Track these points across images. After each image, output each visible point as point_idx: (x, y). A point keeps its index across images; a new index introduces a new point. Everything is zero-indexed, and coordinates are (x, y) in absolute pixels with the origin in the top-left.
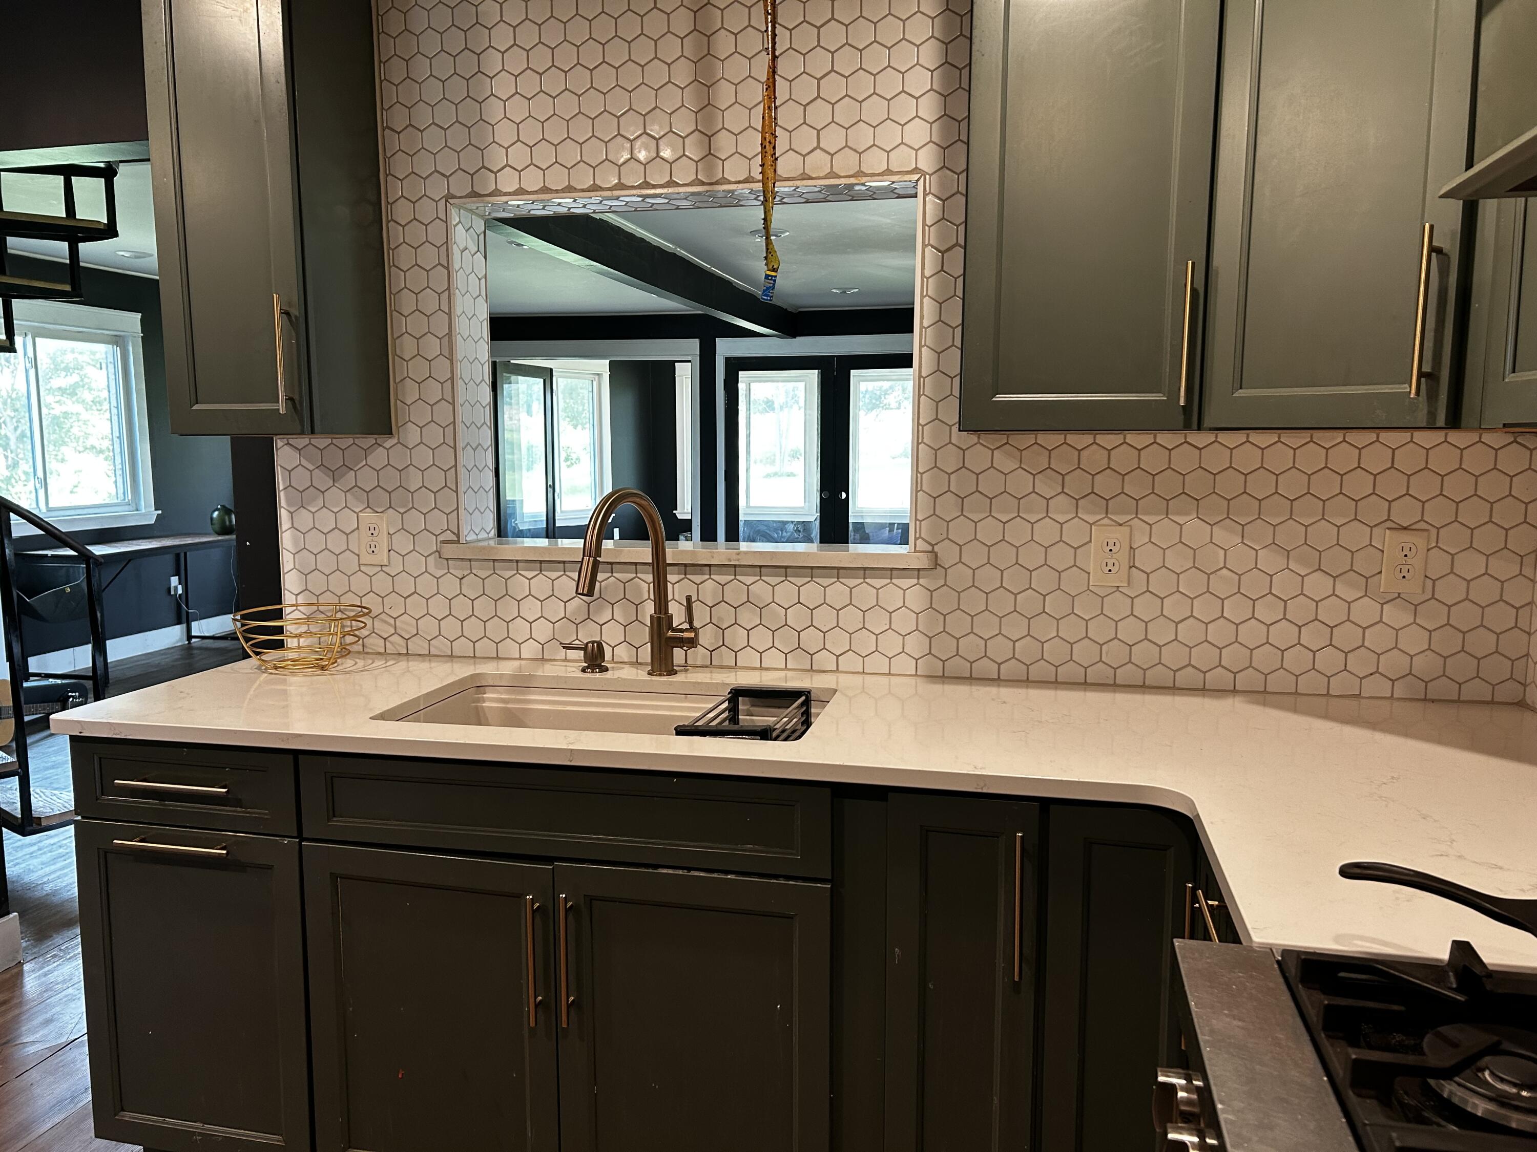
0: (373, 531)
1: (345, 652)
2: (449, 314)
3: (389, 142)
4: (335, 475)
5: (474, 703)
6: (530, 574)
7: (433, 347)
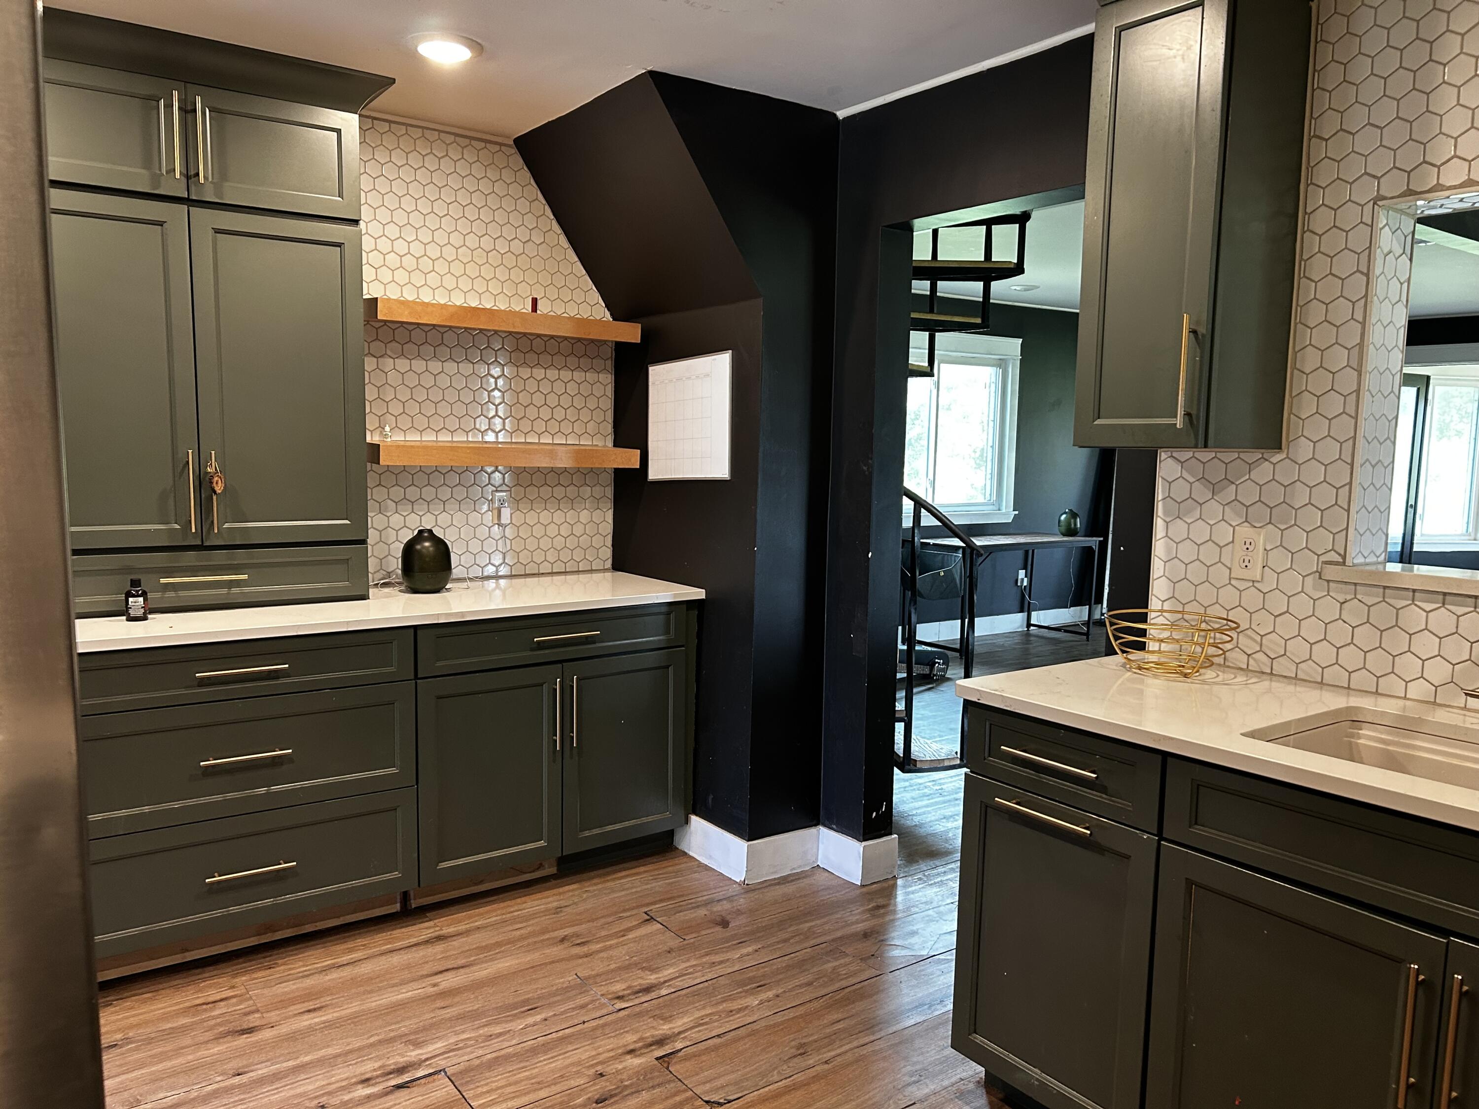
0: (1248, 546)
1: (1209, 663)
2: (1363, 324)
3: (1314, 151)
4: (1215, 489)
5: (1347, 737)
6: (1428, 607)
7: (1339, 358)
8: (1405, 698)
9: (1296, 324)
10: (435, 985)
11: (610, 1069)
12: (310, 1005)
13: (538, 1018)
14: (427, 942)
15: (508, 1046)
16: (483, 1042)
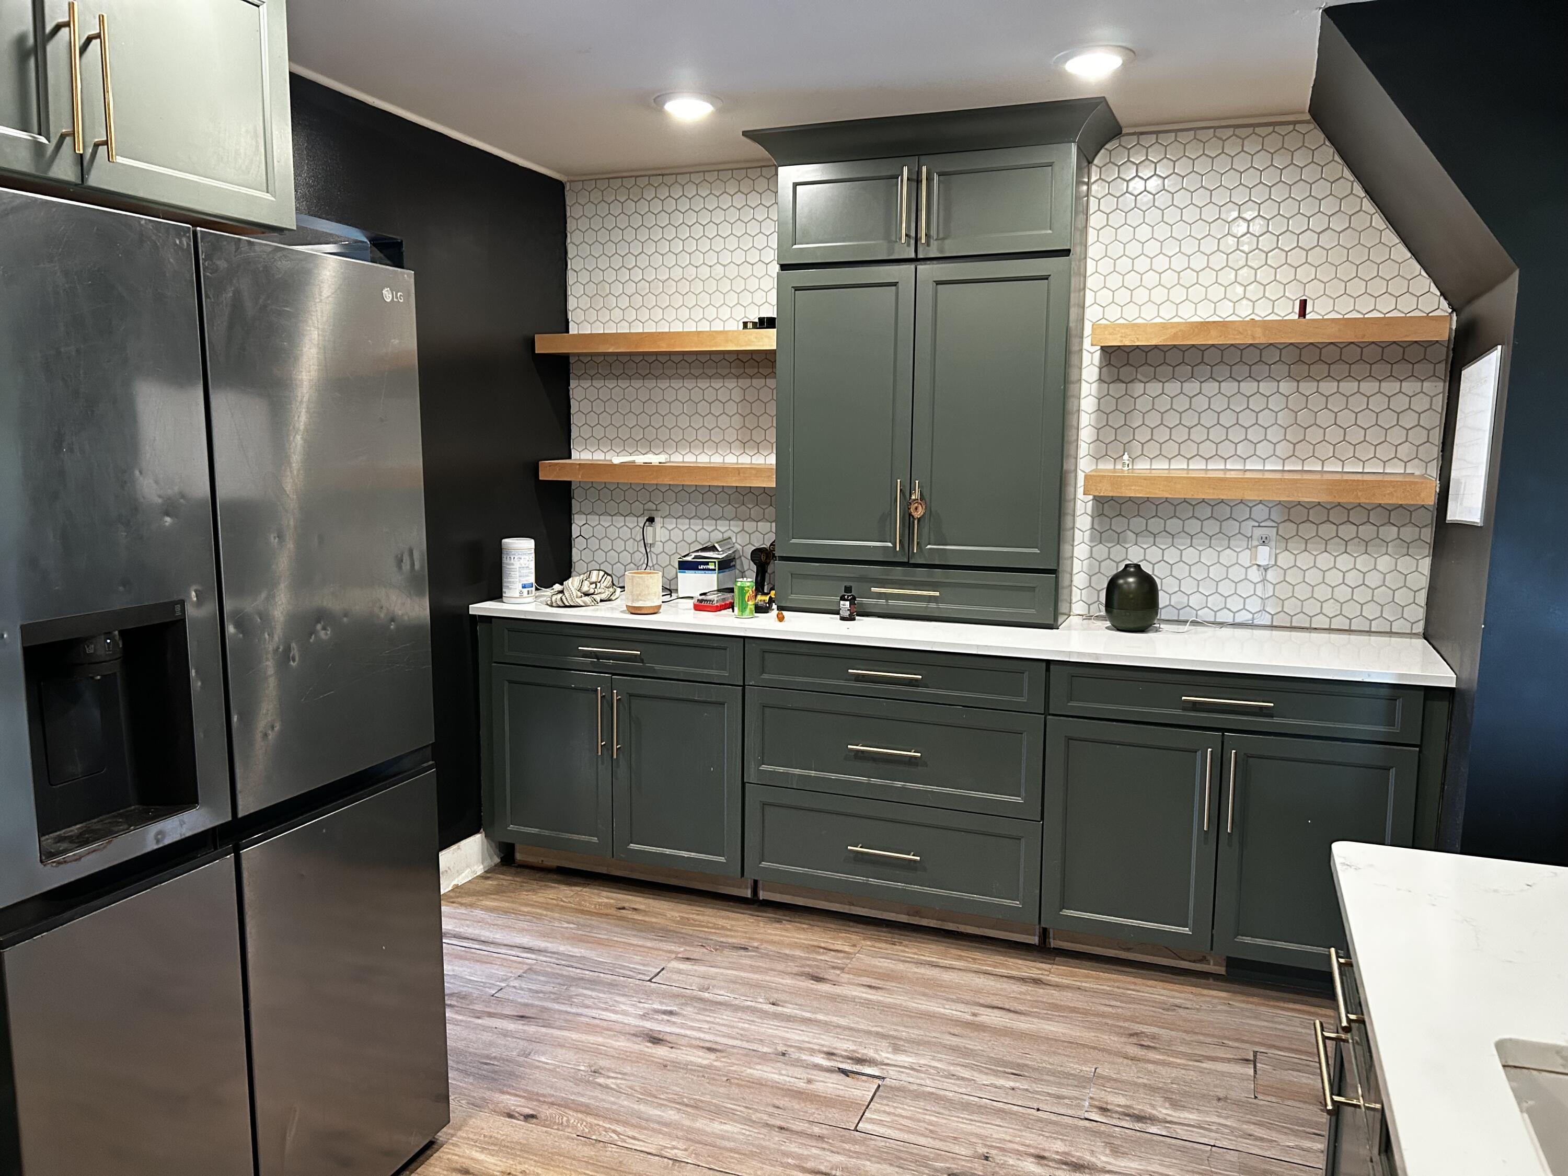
10: (974, 1015)
11: (999, 1158)
12: (874, 982)
13: (1012, 1084)
14: (1023, 980)
15: (952, 1089)
16: (942, 1076)
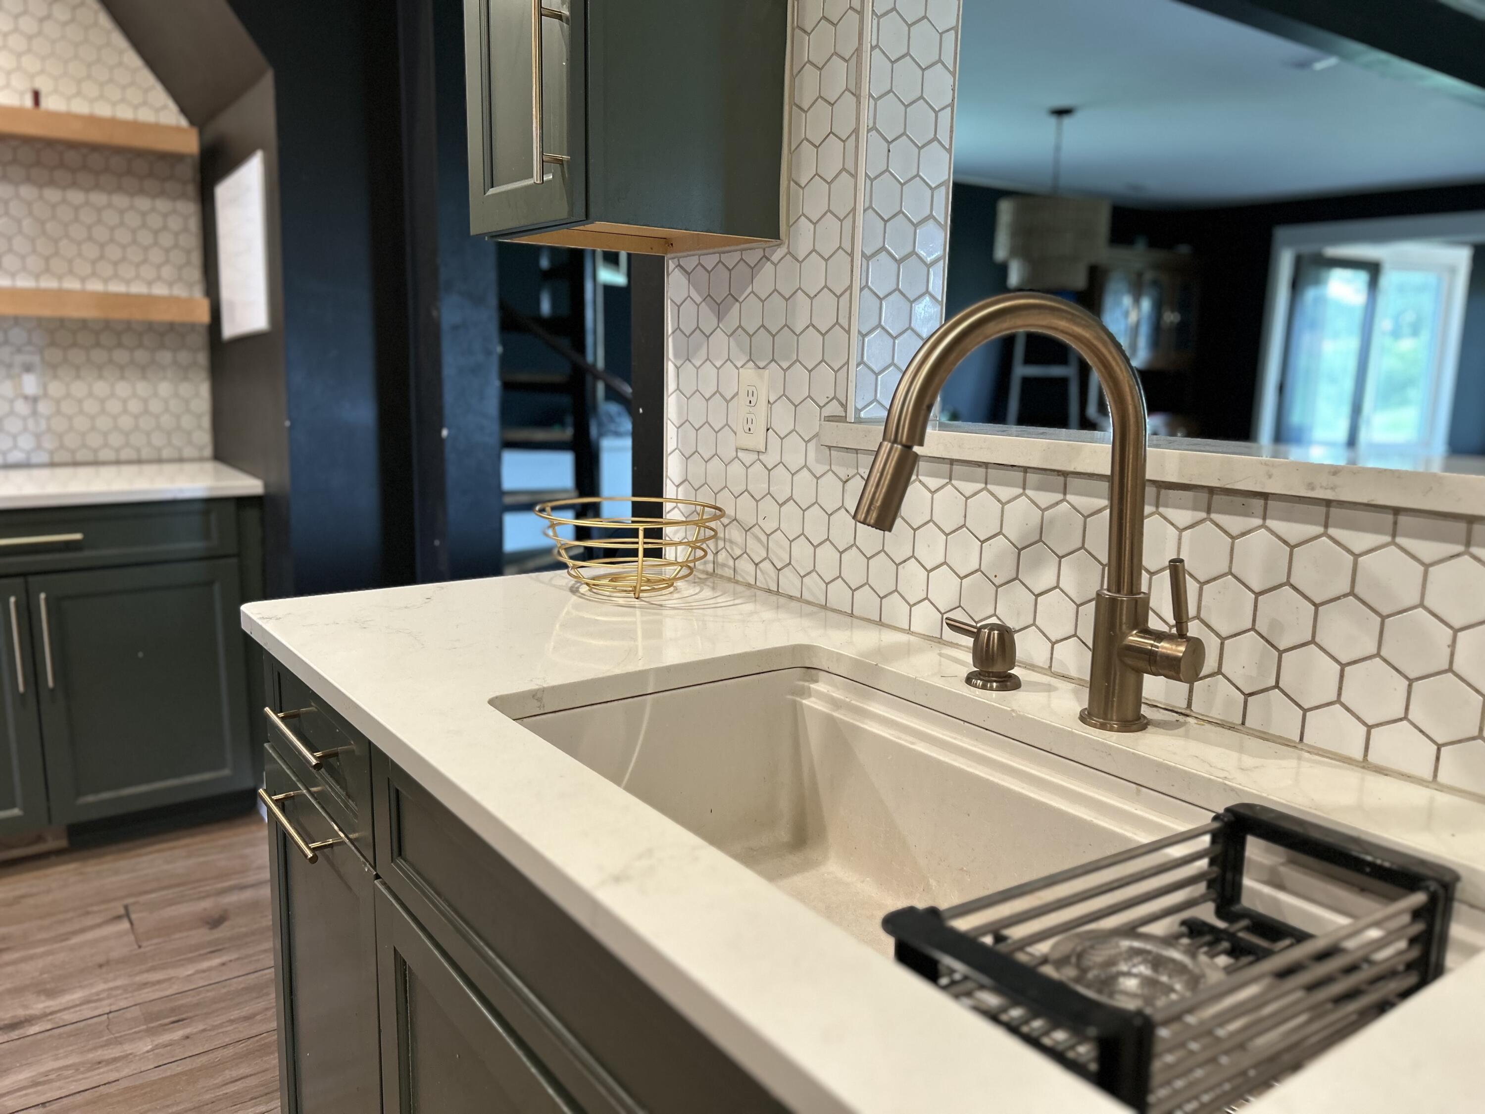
0: (751, 398)
4: (720, 311)
5: (793, 694)
7: (838, 78)
8: (909, 631)
9: (793, 29)
